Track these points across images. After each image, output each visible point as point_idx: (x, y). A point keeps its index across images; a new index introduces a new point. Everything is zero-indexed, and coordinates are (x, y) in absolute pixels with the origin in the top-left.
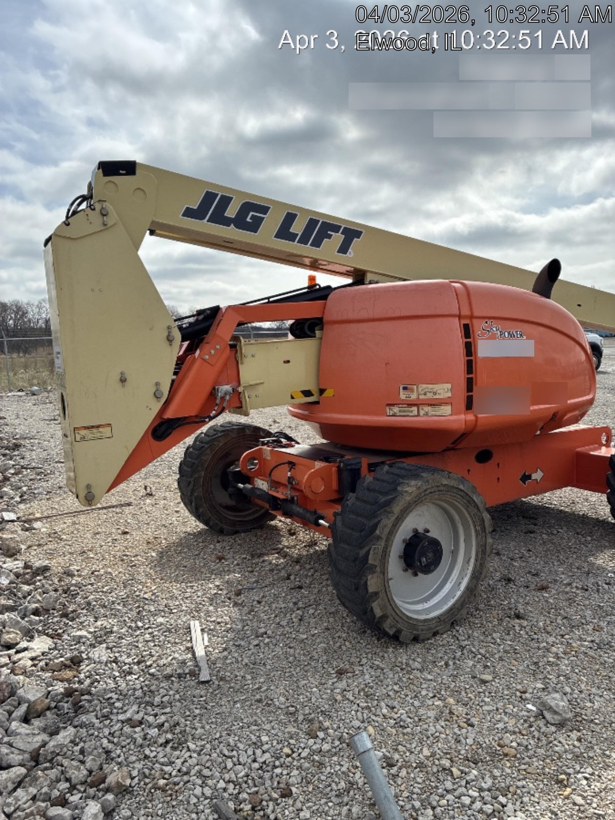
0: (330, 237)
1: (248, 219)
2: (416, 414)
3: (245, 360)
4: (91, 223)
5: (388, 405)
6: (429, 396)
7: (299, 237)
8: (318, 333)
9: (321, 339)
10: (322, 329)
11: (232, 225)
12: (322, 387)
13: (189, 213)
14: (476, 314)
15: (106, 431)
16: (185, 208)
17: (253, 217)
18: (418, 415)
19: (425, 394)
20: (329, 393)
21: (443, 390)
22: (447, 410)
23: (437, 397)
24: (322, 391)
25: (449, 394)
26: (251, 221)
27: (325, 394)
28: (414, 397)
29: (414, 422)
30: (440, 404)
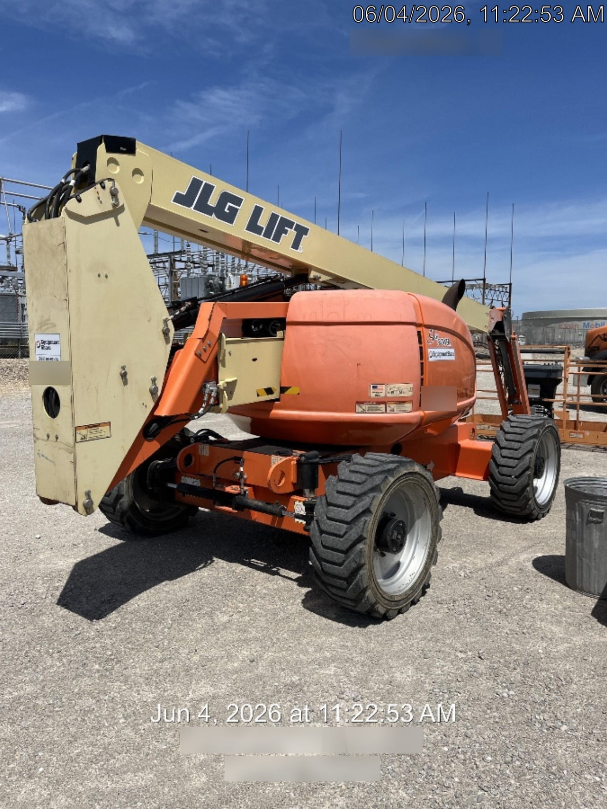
0: (286, 232)
1: (226, 210)
2: (384, 411)
4: (101, 202)
5: (358, 403)
6: (397, 394)
7: (264, 229)
8: (279, 334)
9: (282, 340)
11: (214, 215)
12: (283, 385)
13: (179, 199)
14: (427, 322)
15: (105, 430)
16: (175, 194)
17: (230, 208)
18: (386, 412)
19: (392, 392)
20: (292, 391)
21: (406, 389)
22: (408, 406)
23: (402, 395)
24: (283, 390)
25: (410, 394)
26: (228, 211)
27: (288, 392)
28: (382, 395)
29: (381, 418)
30: (404, 402)
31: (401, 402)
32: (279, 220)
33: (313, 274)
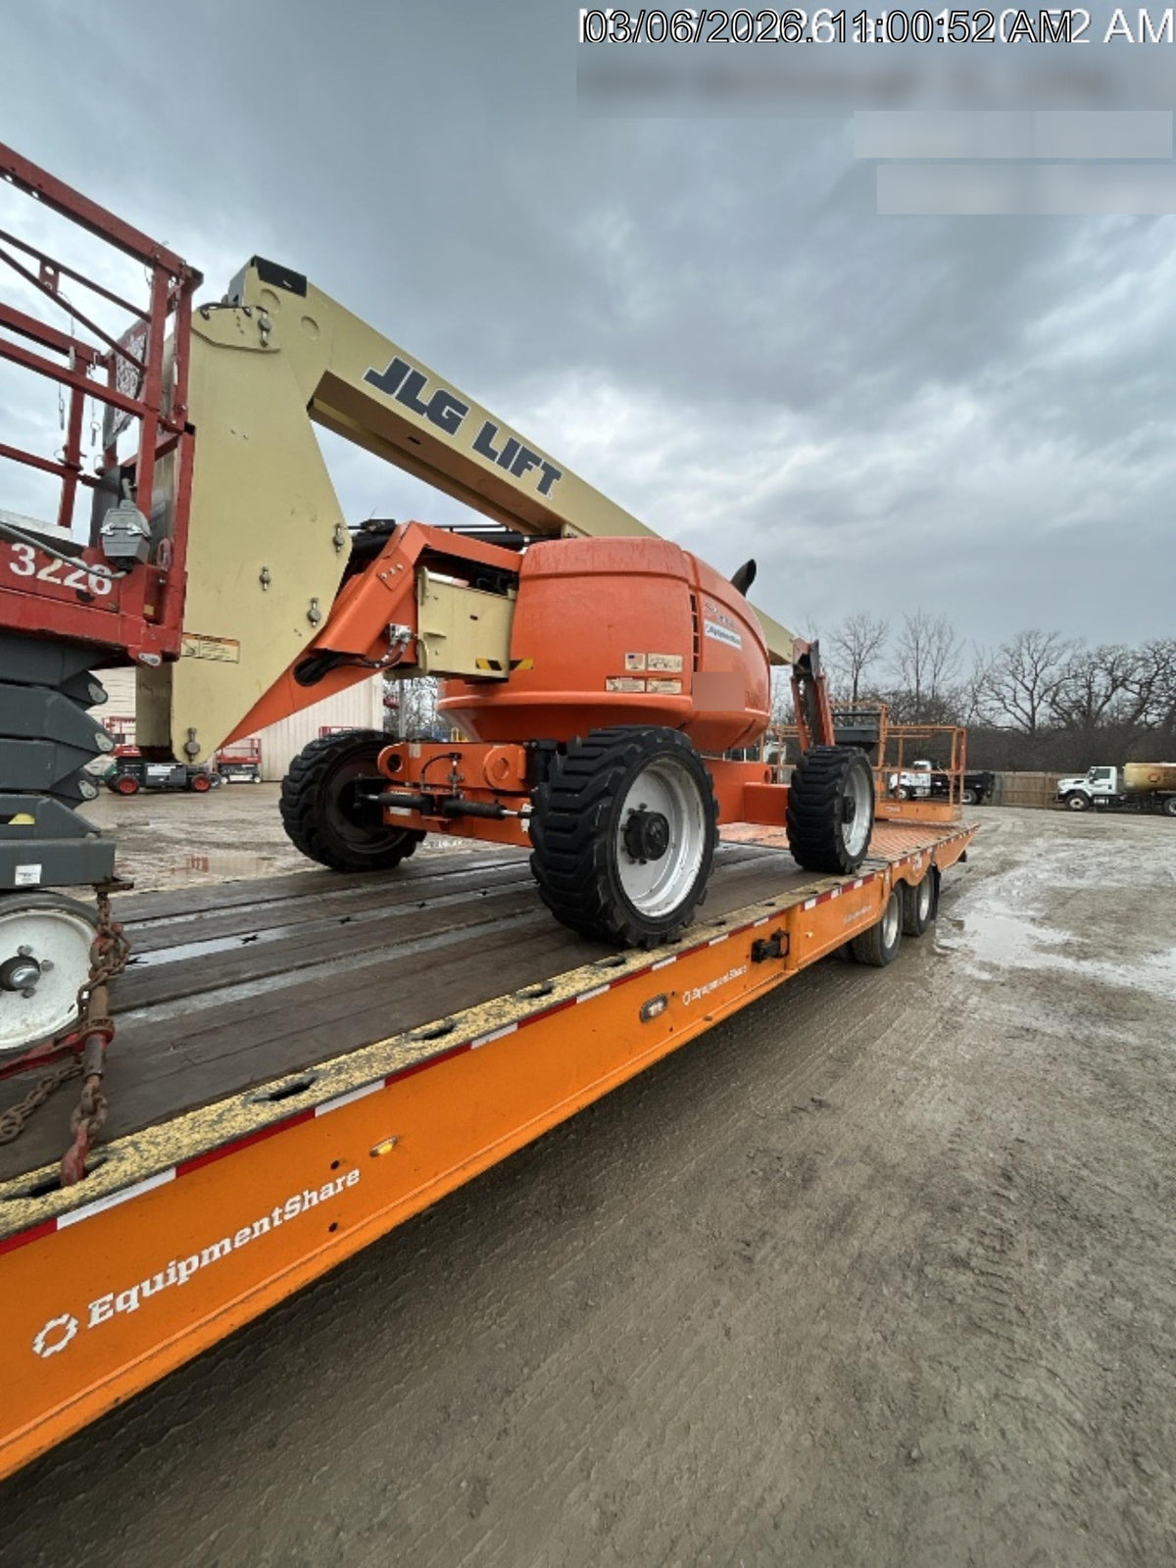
0: (530, 467)
1: (444, 414)
2: (643, 689)
3: (426, 601)
5: (610, 678)
6: (661, 667)
7: (499, 456)
8: (510, 592)
9: (514, 601)
10: (516, 588)
11: (425, 415)
12: (513, 659)
13: (372, 377)
14: (704, 586)
15: (231, 651)
16: (369, 369)
17: (449, 413)
18: (646, 691)
19: (655, 665)
20: (526, 664)
21: (674, 663)
22: (677, 687)
23: (668, 669)
24: (513, 665)
25: (679, 669)
26: (447, 417)
27: (520, 667)
28: (642, 667)
29: (640, 699)
30: (671, 680)
31: (669, 678)
32: (519, 451)
33: (568, 530)
